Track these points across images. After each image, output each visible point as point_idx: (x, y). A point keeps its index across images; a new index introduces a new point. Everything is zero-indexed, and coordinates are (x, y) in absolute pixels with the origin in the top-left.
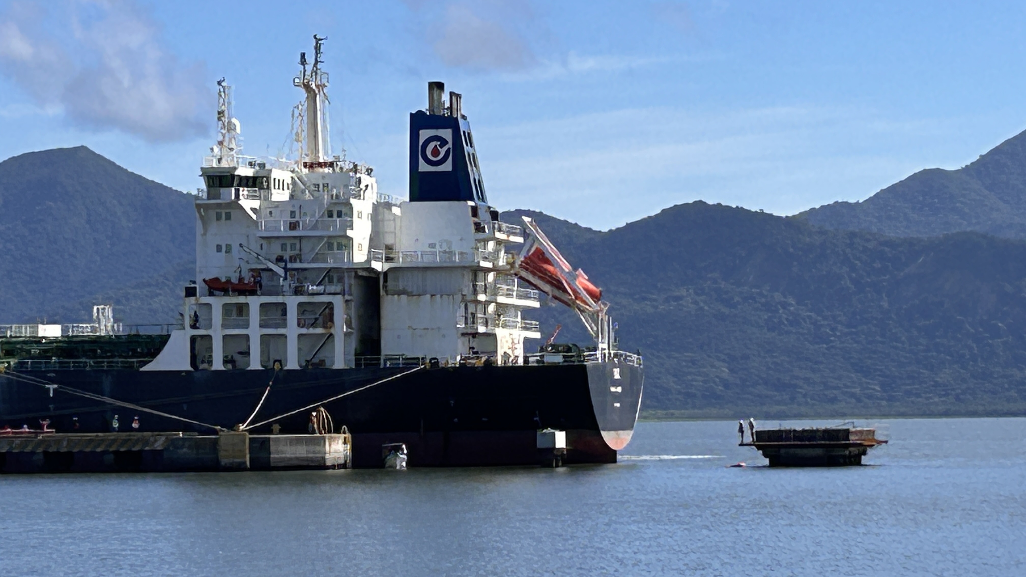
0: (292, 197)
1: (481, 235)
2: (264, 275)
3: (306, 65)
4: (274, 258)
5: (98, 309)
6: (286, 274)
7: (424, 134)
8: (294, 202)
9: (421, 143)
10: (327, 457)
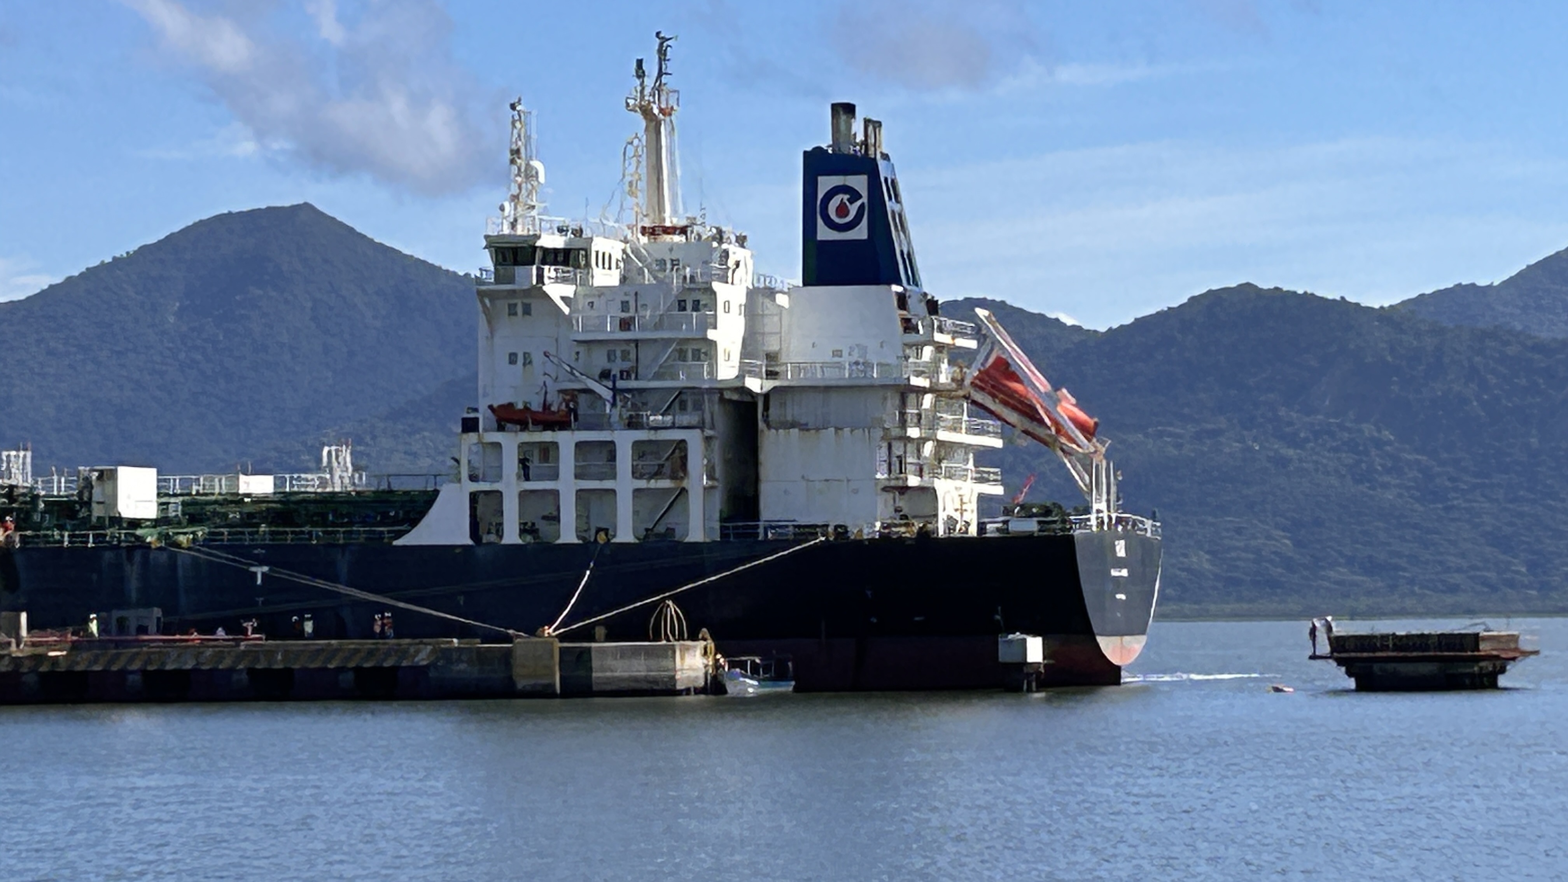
0: (624, 279)
1: (911, 338)
2: (582, 399)
3: (646, 79)
4: (597, 372)
5: (329, 453)
6: (614, 397)
7: (826, 183)
8: (626, 288)
9: (820, 196)
10: (677, 677)
